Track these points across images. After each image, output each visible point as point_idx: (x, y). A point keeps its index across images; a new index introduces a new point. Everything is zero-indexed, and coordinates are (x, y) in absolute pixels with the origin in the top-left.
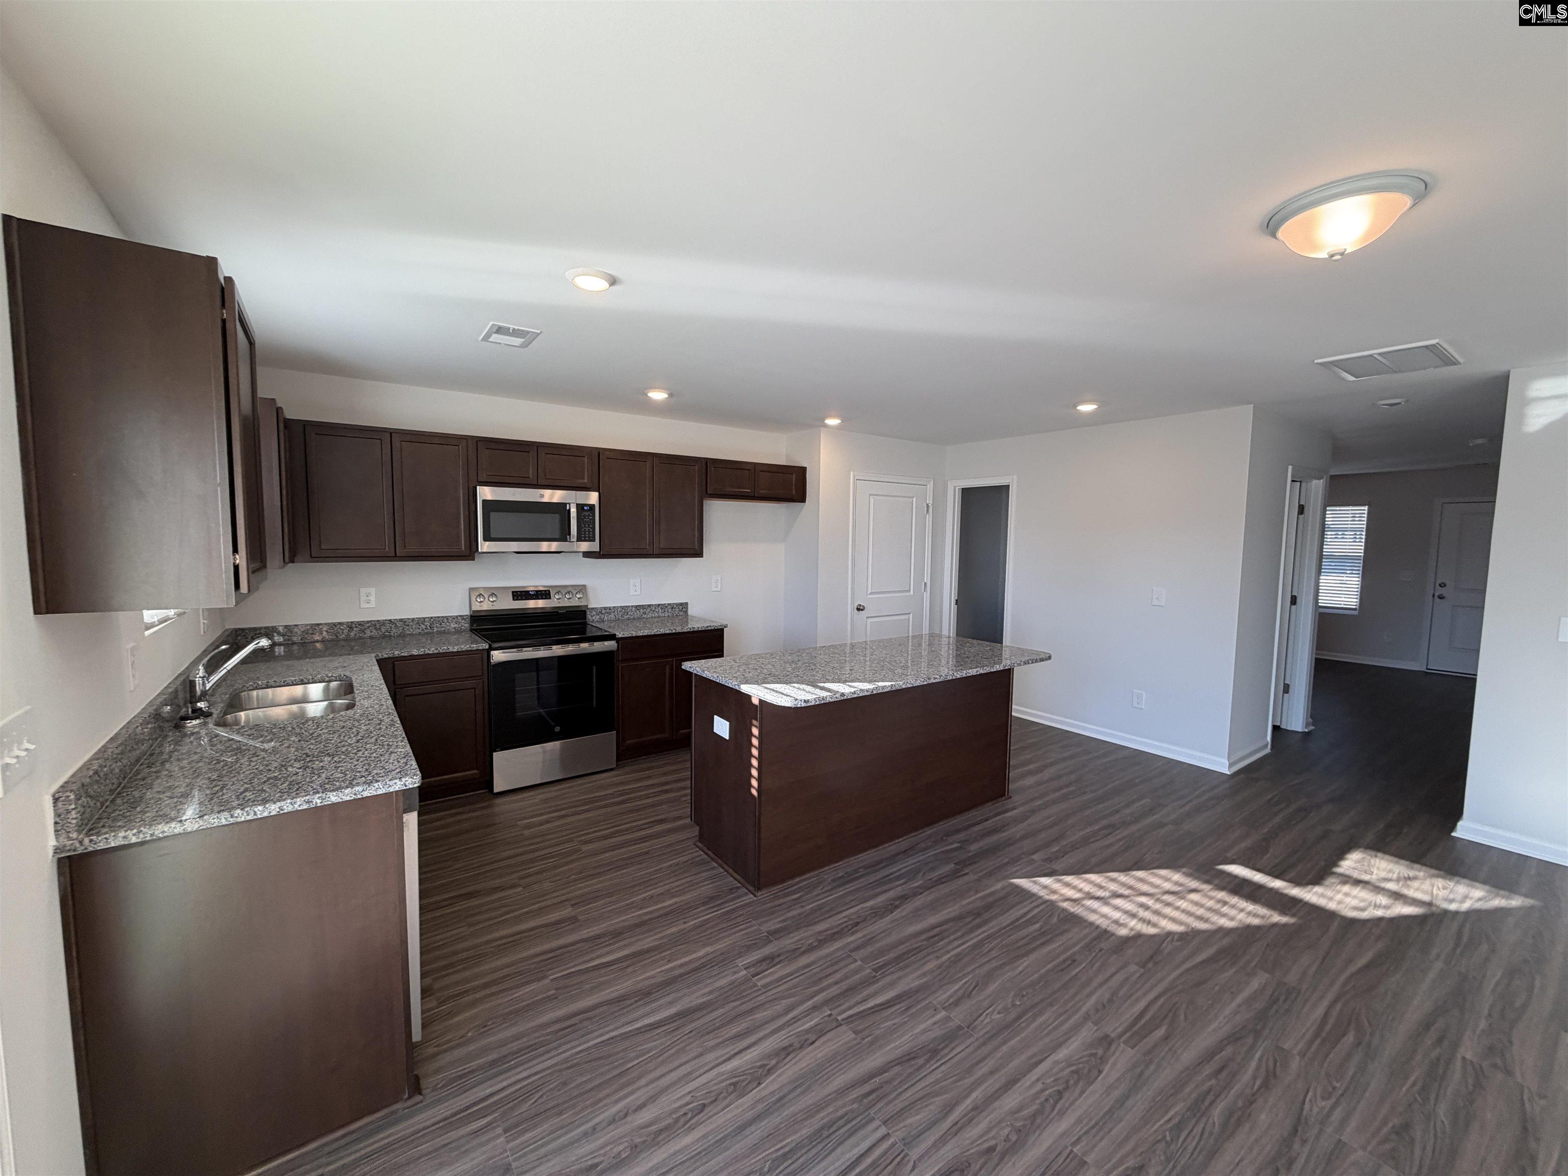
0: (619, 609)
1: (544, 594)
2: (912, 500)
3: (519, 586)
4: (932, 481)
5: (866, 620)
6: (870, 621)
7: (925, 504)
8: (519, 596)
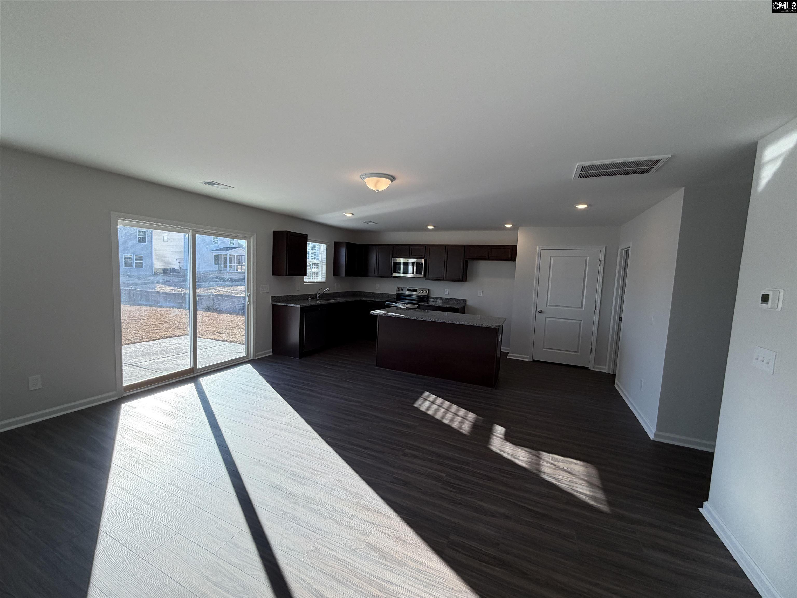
1: (416, 291)
2: (585, 258)
3: (410, 287)
4: (605, 247)
5: (546, 319)
6: (548, 319)
7: (598, 261)
8: (408, 290)
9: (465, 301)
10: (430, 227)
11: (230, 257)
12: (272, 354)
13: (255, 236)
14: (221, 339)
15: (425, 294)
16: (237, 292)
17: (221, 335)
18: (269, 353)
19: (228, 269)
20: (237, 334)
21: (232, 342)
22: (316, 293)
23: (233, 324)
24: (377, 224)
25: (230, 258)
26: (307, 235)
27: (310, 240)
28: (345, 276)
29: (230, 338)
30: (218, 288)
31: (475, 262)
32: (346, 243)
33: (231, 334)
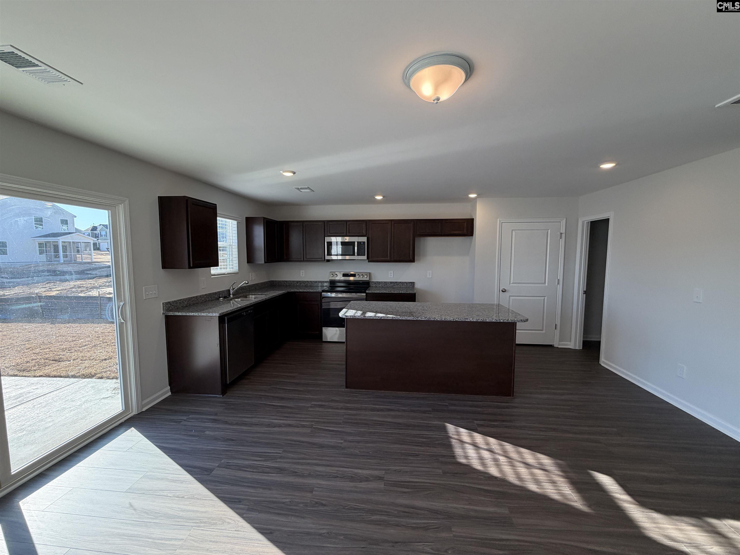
0: (383, 283)
1: (354, 275)
2: (547, 231)
3: (345, 272)
4: (565, 219)
5: (509, 298)
6: (512, 298)
7: (559, 233)
8: (344, 275)
9: (413, 284)
10: (379, 198)
11: (63, 244)
12: (170, 394)
13: (127, 202)
14: (62, 375)
15: (366, 278)
16: (80, 289)
17: (62, 364)
18: (166, 393)
19: (62, 259)
20: (92, 358)
21: (84, 376)
22: (229, 289)
23: (82, 340)
24: (314, 191)
25: (63, 246)
26: (216, 205)
27: (220, 214)
28: (265, 262)
29: (80, 369)
30: (49, 285)
31: (422, 239)
32: (264, 218)
33: (82, 360)
